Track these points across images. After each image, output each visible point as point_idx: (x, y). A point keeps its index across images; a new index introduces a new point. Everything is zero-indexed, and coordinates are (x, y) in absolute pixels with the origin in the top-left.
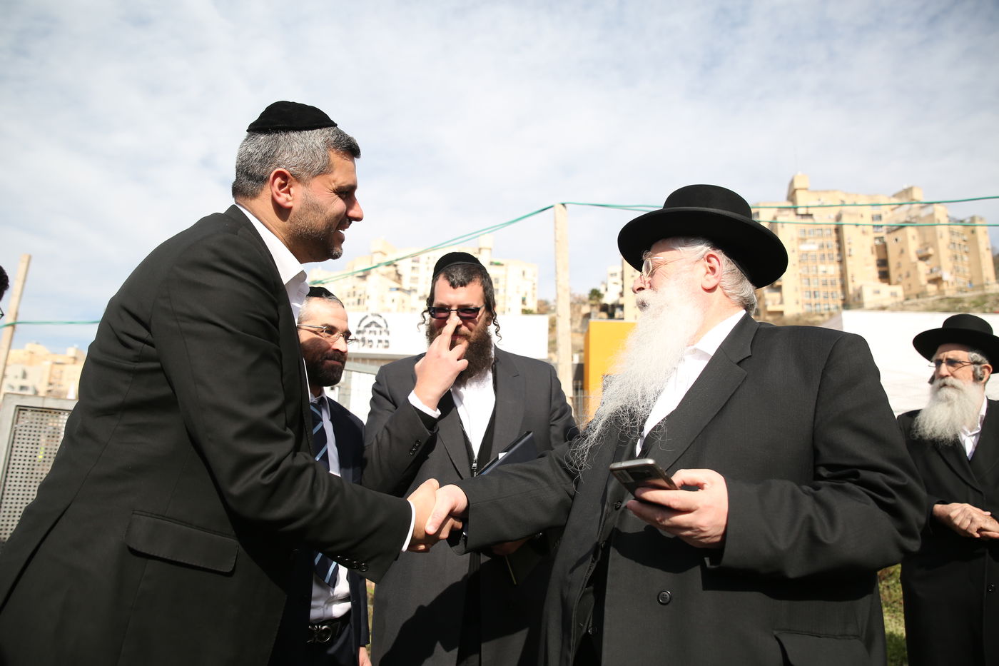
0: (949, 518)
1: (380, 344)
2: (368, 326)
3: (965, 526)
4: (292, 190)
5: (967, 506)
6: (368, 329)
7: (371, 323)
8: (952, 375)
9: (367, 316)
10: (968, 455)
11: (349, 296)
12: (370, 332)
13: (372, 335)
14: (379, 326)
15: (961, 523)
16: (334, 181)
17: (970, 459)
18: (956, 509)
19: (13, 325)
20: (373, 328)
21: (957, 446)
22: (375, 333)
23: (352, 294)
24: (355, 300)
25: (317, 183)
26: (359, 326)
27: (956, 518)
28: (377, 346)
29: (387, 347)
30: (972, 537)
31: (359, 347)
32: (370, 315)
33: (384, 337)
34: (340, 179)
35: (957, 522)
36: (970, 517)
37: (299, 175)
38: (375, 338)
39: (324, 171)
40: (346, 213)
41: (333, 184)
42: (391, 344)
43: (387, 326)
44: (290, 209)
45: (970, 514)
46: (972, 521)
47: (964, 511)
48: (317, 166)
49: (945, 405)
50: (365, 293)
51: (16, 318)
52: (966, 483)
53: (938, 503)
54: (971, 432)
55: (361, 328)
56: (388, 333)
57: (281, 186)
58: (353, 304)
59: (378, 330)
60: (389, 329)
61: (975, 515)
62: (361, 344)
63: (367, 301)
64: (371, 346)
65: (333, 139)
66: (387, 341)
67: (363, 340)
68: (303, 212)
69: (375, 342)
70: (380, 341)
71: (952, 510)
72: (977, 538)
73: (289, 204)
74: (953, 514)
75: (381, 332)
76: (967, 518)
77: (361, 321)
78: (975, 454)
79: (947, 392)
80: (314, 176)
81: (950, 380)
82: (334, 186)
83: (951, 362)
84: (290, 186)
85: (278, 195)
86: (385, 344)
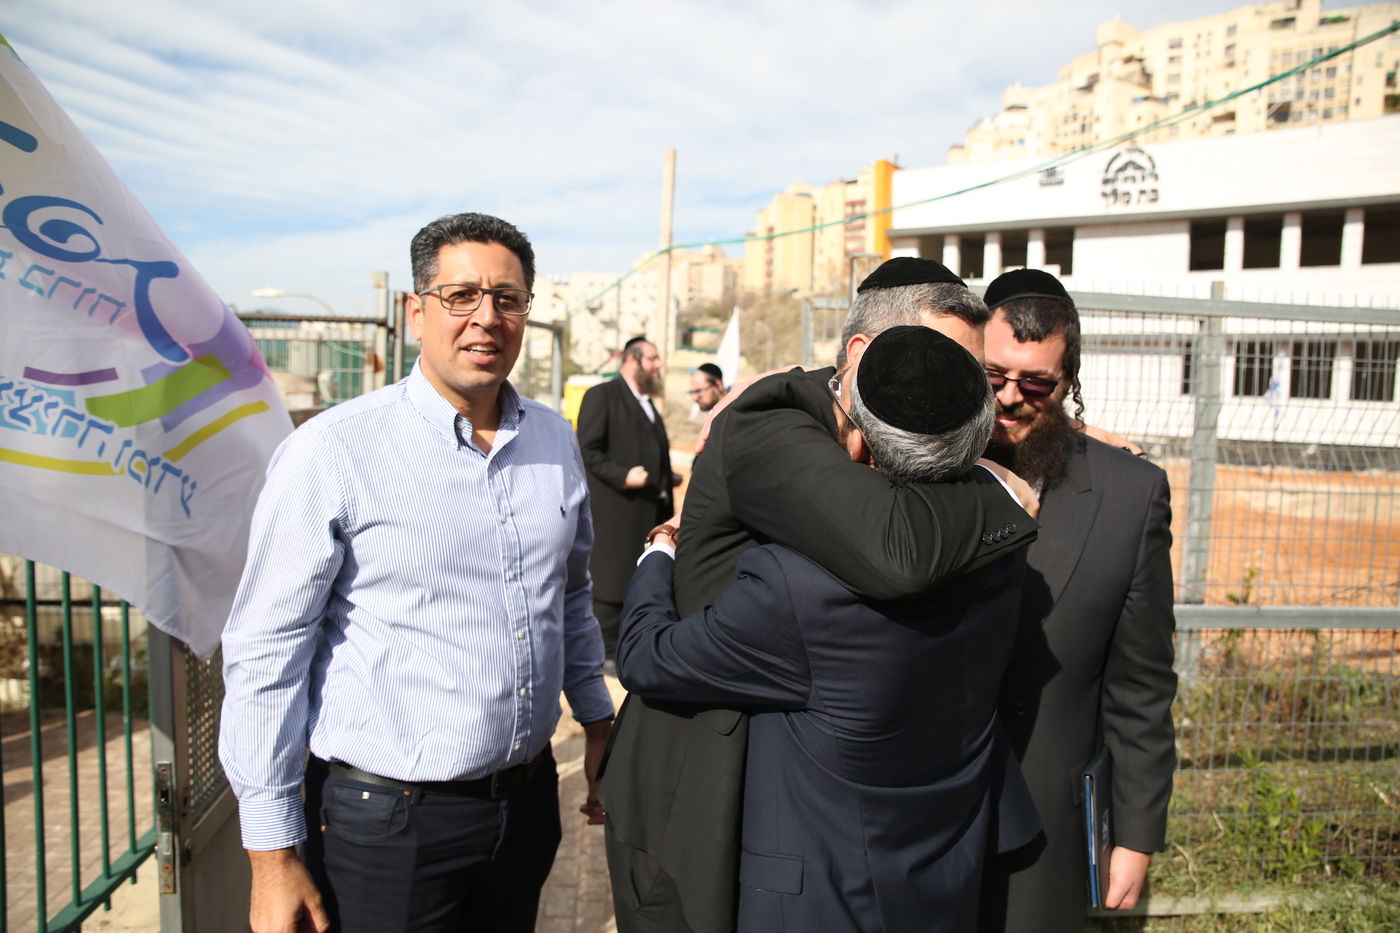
1: (1144, 198)
2: (1122, 169)
6: (1121, 176)
7: (1127, 164)
9: (1118, 156)
13: (1130, 183)
14: (1139, 168)
19: (668, 251)
20: (1130, 172)
22: (1134, 179)
23: (1071, 118)
26: (1107, 171)
28: (1139, 201)
29: (1154, 200)
31: (1107, 206)
32: (1123, 152)
33: (1149, 184)
38: (1133, 188)
42: (1161, 195)
43: (1154, 167)
51: (670, 241)
55: (1111, 175)
56: (1156, 177)
59: (1138, 174)
60: (1158, 170)
62: (1111, 199)
64: (1128, 202)
66: (1154, 191)
67: (1115, 193)
69: (1135, 196)
70: (1143, 192)
75: (1143, 178)
77: (1109, 163)
86: (1152, 196)
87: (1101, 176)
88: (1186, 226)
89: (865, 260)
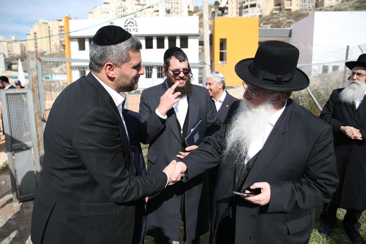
0: (345, 132)
1: (134, 31)
2: (128, 23)
3: (350, 136)
4: (114, 69)
5: (352, 128)
6: (129, 25)
7: (130, 22)
8: (358, 79)
9: (128, 20)
10: (356, 108)
11: (119, 8)
12: (130, 26)
13: (131, 27)
14: (133, 23)
15: (349, 134)
16: (132, 64)
17: (357, 109)
18: (348, 129)
20: (131, 24)
21: (353, 105)
22: (132, 26)
23: (120, 8)
24: (122, 10)
25: (125, 66)
26: (125, 23)
27: (347, 132)
28: (133, 31)
29: (137, 31)
30: (352, 139)
32: (129, 19)
33: (135, 27)
34: (134, 62)
35: (348, 134)
36: (352, 133)
37: (117, 64)
39: (128, 59)
40: (138, 74)
41: (131, 65)
42: (138, 30)
43: (136, 23)
44: (114, 78)
45: (353, 132)
46: (353, 134)
47: (351, 130)
48: (124, 59)
49: (352, 90)
50: (125, 7)
52: (354, 119)
53: (343, 126)
54: (359, 99)
55: (126, 24)
56: (137, 26)
57: (109, 69)
58: (121, 11)
59: (133, 25)
60: (137, 24)
61: (354, 132)
63: (127, 10)
65: (130, 46)
66: (137, 29)
67: (127, 29)
68: (120, 78)
69: (132, 30)
70: (134, 29)
71: (347, 129)
72: (353, 139)
73: (114, 76)
74: (347, 131)
76: (351, 133)
77: (126, 22)
78: (359, 108)
79: (354, 85)
80: (123, 63)
81: (357, 81)
82: (132, 66)
83: (359, 74)
84: (114, 68)
85: (109, 73)
86: (136, 30)
87: (124, 25)
88: (144, 38)
89: (31, 53)
